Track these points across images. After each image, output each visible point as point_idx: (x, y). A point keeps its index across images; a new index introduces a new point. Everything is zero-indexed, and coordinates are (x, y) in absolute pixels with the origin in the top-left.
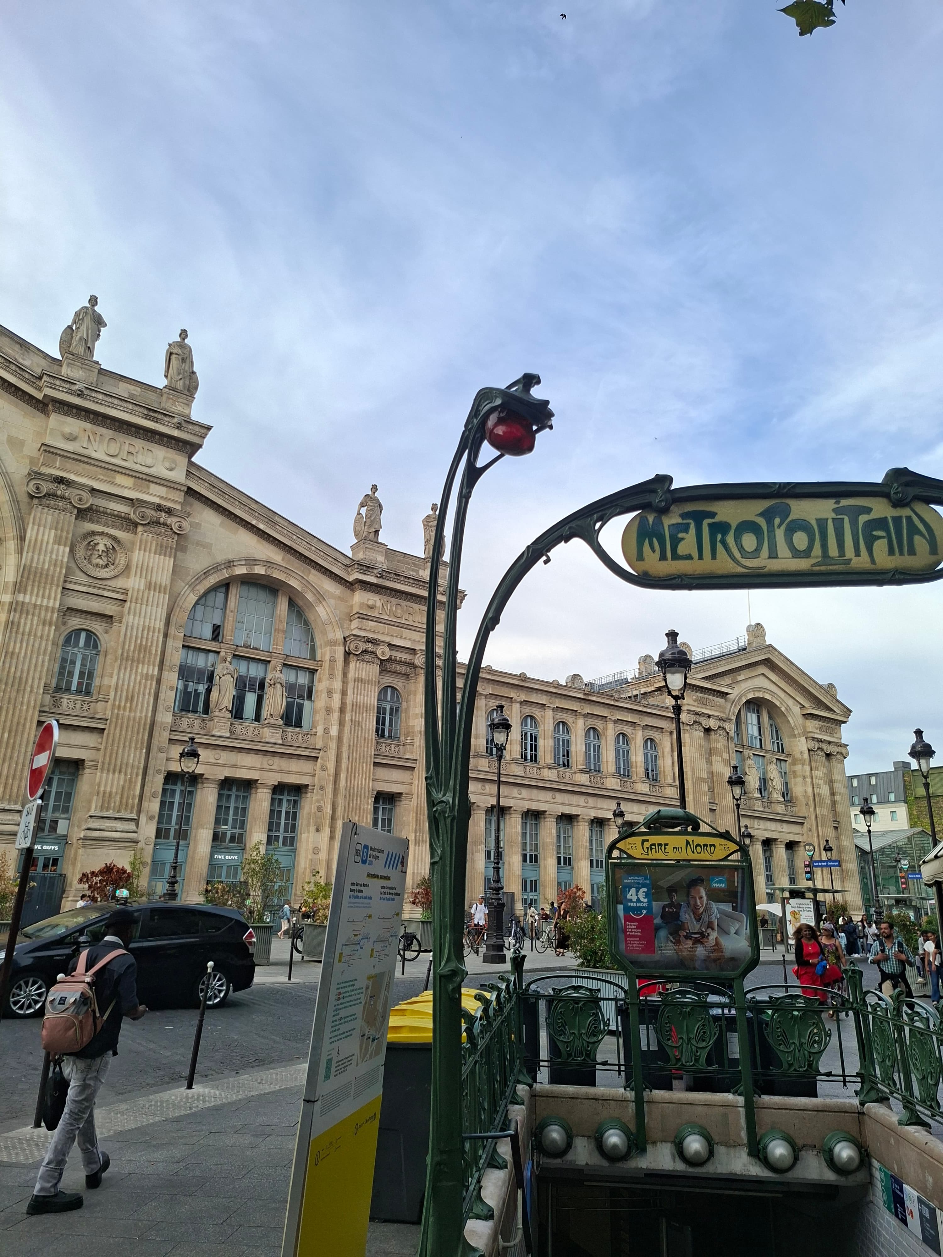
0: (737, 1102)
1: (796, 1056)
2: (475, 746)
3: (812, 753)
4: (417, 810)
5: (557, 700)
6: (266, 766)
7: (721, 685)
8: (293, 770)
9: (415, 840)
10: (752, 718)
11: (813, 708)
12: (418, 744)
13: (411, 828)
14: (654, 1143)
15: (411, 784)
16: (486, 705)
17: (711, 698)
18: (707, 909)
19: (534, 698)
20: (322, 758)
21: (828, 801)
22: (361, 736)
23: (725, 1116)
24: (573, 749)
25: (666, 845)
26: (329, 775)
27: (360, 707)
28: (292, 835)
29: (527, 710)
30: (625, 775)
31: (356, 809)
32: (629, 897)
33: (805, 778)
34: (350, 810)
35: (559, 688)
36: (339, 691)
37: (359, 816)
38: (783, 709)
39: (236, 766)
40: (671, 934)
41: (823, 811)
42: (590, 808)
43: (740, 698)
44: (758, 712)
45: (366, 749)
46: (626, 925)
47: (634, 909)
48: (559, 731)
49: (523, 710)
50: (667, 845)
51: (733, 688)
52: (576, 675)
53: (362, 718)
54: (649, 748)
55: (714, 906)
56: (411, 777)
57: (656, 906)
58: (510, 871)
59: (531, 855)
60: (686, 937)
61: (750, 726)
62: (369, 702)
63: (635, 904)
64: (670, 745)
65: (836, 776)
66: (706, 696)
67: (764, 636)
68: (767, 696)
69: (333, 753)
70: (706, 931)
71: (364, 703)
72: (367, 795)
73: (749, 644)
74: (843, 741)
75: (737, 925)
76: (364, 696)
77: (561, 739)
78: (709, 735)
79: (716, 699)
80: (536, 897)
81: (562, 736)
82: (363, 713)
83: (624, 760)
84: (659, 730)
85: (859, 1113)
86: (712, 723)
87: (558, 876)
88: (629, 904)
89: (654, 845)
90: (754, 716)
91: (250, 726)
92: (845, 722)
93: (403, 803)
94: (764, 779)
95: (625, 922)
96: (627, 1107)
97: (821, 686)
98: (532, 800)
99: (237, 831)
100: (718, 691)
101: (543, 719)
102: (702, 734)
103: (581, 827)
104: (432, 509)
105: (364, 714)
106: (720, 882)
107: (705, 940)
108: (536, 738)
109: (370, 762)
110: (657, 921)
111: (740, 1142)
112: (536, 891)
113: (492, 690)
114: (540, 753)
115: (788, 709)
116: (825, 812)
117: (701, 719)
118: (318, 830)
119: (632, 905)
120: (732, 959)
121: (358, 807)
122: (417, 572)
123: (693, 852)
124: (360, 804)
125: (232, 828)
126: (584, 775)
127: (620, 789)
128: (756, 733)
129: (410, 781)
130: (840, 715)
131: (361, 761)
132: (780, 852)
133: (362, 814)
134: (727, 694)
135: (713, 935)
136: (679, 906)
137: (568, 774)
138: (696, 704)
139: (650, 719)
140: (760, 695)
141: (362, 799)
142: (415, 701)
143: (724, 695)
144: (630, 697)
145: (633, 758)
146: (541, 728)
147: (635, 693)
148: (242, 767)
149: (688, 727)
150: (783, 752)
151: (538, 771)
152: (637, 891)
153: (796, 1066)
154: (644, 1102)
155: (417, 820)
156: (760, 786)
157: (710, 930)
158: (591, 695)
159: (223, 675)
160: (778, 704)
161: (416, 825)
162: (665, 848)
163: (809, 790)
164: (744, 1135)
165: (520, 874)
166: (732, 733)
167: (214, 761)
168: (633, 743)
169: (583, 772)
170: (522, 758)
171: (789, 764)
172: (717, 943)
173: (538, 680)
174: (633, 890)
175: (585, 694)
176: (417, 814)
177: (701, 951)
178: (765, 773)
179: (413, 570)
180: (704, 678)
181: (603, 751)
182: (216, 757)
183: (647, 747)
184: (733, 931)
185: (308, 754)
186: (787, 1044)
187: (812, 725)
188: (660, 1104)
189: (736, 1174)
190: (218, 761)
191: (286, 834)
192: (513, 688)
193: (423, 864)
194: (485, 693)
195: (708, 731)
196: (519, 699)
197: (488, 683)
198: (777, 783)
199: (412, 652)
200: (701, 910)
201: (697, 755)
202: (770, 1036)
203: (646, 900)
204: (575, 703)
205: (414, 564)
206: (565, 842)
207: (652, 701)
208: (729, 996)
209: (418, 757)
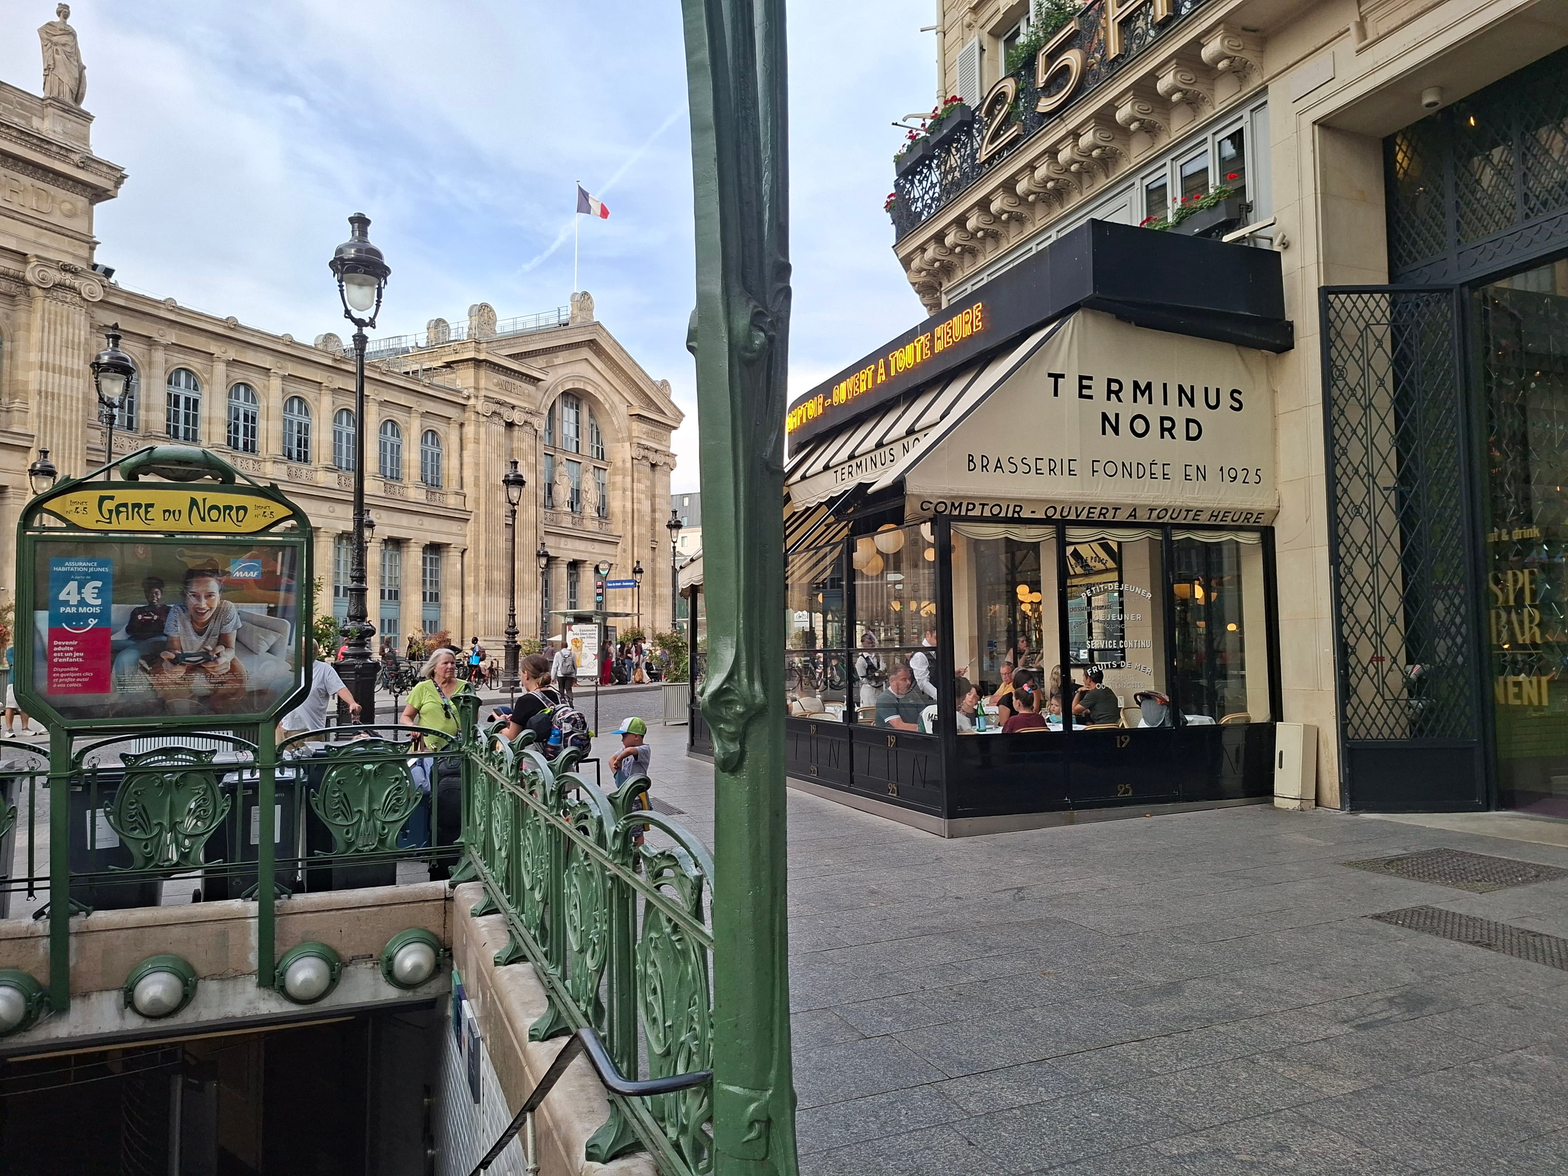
0: (247, 910)
1: (362, 829)
2: (147, 422)
3: (635, 461)
5: (289, 365)
7: (531, 368)
10: (569, 414)
11: (641, 408)
12: (35, 411)
14: (86, 995)
15: (23, 473)
16: (166, 361)
17: (518, 383)
18: (220, 614)
19: (250, 357)
21: (648, 519)
23: (224, 934)
24: (313, 437)
25: (150, 505)
29: (239, 375)
30: (392, 478)
32: (62, 596)
33: (624, 490)
35: (293, 347)
38: (607, 406)
40: (143, 658)
41: (642, 530)
43: (556, 387)
44: (577, 408)
46: (51, 646)
47: (69, 618)
48: (292, 410)
49: (232, 374)
50: (152, 505)
51: (547, 374)
52: (331, 335)
54: (430, 443)
55: (233, 608)
56: (24, 462)
57: (119, 613)
60: (175, 662)
61: (565, 424)
63: (74, 610)
64: (458, 440)
65: (659, 491)
66: (510, 380)
67: (592, 310)
68: (590, 389)
70: (214, 650)
73: (572, 318)
74: (672, 450)
75: (273, 638)
77: (295, 422)
78: (512, 431)
79: (524, 385)
81: (297, 417)
83: (392, 458)
84: (445, 420)
85: (446, 899)
86: (517, 417)
88: (62, 609)
89: (125, 505)
90: (572, 412)
92: (675, 428)
94: (578, 491)
95: (51, 640)
96: (35, 947)
97: (653, 383)
100: (527, 376)
101: (265, 391)
102: (502, 429)
104: (59, 13)
106: (249, 569)
107: (211, 665)
108: (253, 419)
110: (119, 636)
111: (245, 970)
113: (177, 339)
114: (260, 439)
115: (613, 406)
116: (643, 530)
117: (502, 410)
119: (68, 610)
120: (261, 692)
122: (28, 120)
123: (203, 519)
126: (329, 474)
127: (383, 494)
128: (572, 434)
129: (22, 468)
130: (671, 419)
132: (587, 576)
134: (539, 380)
135: (227, 657)
136: (165, 611)
137: (304, 472)
138: (496, 389)
139: (432, 404)
140: (578, 385)
142: (28, 340)
143: (535, 381)
144: (407, 373)
145: (405, 455)
146: (262, 404)
147: (416, 367)
149: (485, 419)
150: (603, 459)
151: (256, 466)
152: (81, 586)
153: (360, 843)
154: (69, 934)
156: (572, 498)
157: (221, 649)
158: (344, 363)
160: (601, 398)
162: (147, 512)
163: (629, 505)
164: (253, 959)
166: (542, 431)
168: (406, 434)
169: (328, 469)
170: (229, 444)
171: (610, 474)
172: (233, 668)
173: (258, 331)
174: (73, 585)
175: (335, 360)
177: (200, 683)
178: (578, 484)
179: (19, 116)
180: (510, 356)
183: (426, 442)
184: (265, 647)
186: (347, 813)
187: (638, 428)
188: (103, 934)
189: (234, 1017)
192: (215, 339)
194: (164, 342)
195: (510, 425)
196: (225, 357)
197: (169, 326)
198: (591, 497)
199: (19, 258)
200: (208, 616)
201: (494, 456)
202: (321, 806)
203: (99, 602)
204: (319, 372)
205: (21, 104)
207: (437, 380)
208: (254, 751)
209: (35, 433)
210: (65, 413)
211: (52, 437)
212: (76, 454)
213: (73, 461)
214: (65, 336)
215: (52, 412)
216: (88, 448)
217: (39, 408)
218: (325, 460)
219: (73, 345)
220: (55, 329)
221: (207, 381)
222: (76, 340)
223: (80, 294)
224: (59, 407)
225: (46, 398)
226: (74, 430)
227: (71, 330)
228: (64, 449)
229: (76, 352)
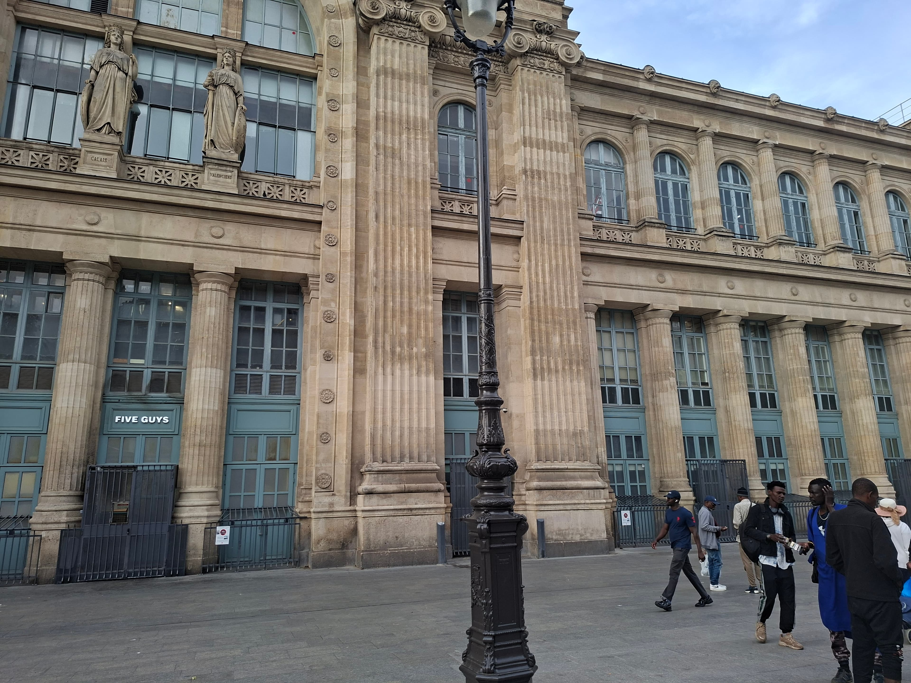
2: (638, 211)
4: (531, 313)
5: (778, 134)
6: (207, 238)
8: (269, 246)
9: (534, 369)
13: (524, 349)
15: (516, 269)
16: (650, 143)
19: (737, 128)
20: (328, 221)
22: (401, 177)
24: (813, 215)
26: (343, 254)
27: (393, 122)
28: (290, 372)
29: (726, 152)
31: (402, 312)
34: (389, 314)
35: (781, 110)
36: (350, 98)
37: (410, 326)
39: (136, 238)
42: (862, 308)
45: (413, 201)
48: (785, 188)
49: (719, 152)
53: (400, 143)
56: (516, 256)
58: (729, 423)
59: (763, 396)
62: (412, 113)
69: (349, 212)
71: (401, 115)
72: (422, 285)
76: (400, 101)
77: (790, 201)
80: (781, 467)
81: (792, 196)
82: (400, 134)
87: (820, 427)
91: (174, 169)
93: (504, 305)
98: (755, 298)
99: (167, 369)
103: (849, 343)
105: (404, 136)
108: (747, 201)
109: (425, 224)
112: (780, 455)
113: (659, 113)
114: (757, 223)
118: (328, 358)
121: (406, 309)
124: (410, 303)
125: (154, 362)
126: (842, 255)
129: (514, 264)
131: (405, 222)
133: (414, 321)
137: (811, 256)
141: (414, 294)
142: (511, 120)
146: (755, 183)
148: (149, 239)
151: (758, 250)
155: (533, 332)
158: (838, 123)
159: (101, 66)
161: (533, 341)
165: (750, 425)
167: (85, 227)
169: (840, 249)
173: (743, 95)
175: (827, 120)
176: (532, 319)
181: (866, 219)
182: (88, 218)
185: (296, 215)
190: (95, 228)
191: (276, 372)
192: (698, 110)
193: (556, 413)
194: (646, 120)
196: (710, 131)
197: (649, 102)
204: (811, 138)
206: (820, 368)
209: (525, 218)
210: (553, 194)
211: (542, 222)
212: (569, 240)
213: (566, 248)
214: (546, 107)
215: (540, 193)
216: (581, 239)
217: (526, 189)
218: (834, 238)
219: (555, 116)
220: (536, 100)
221: (693, 162)
222: (558, 110)
223: (557, 58)
224: (546, 186)
225: (533, 178)
226: (564, 212)
227: (552, 100)
228: (555, 236)
229: (559, 123)
